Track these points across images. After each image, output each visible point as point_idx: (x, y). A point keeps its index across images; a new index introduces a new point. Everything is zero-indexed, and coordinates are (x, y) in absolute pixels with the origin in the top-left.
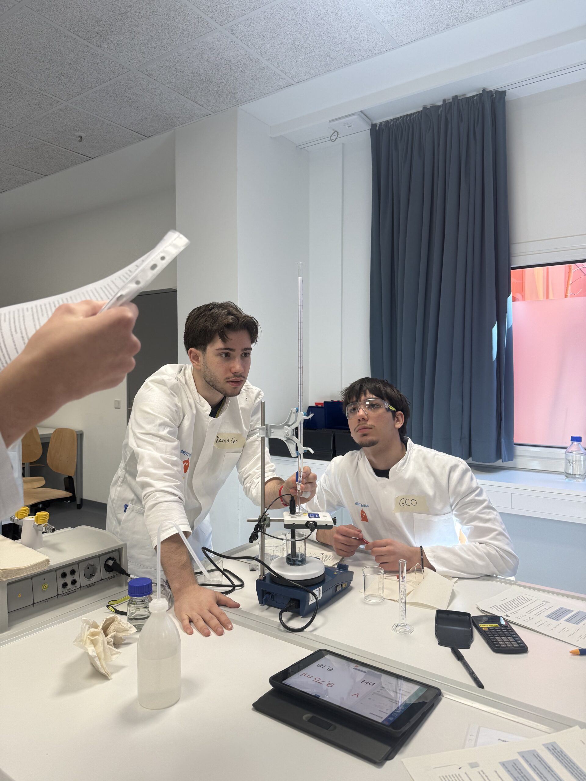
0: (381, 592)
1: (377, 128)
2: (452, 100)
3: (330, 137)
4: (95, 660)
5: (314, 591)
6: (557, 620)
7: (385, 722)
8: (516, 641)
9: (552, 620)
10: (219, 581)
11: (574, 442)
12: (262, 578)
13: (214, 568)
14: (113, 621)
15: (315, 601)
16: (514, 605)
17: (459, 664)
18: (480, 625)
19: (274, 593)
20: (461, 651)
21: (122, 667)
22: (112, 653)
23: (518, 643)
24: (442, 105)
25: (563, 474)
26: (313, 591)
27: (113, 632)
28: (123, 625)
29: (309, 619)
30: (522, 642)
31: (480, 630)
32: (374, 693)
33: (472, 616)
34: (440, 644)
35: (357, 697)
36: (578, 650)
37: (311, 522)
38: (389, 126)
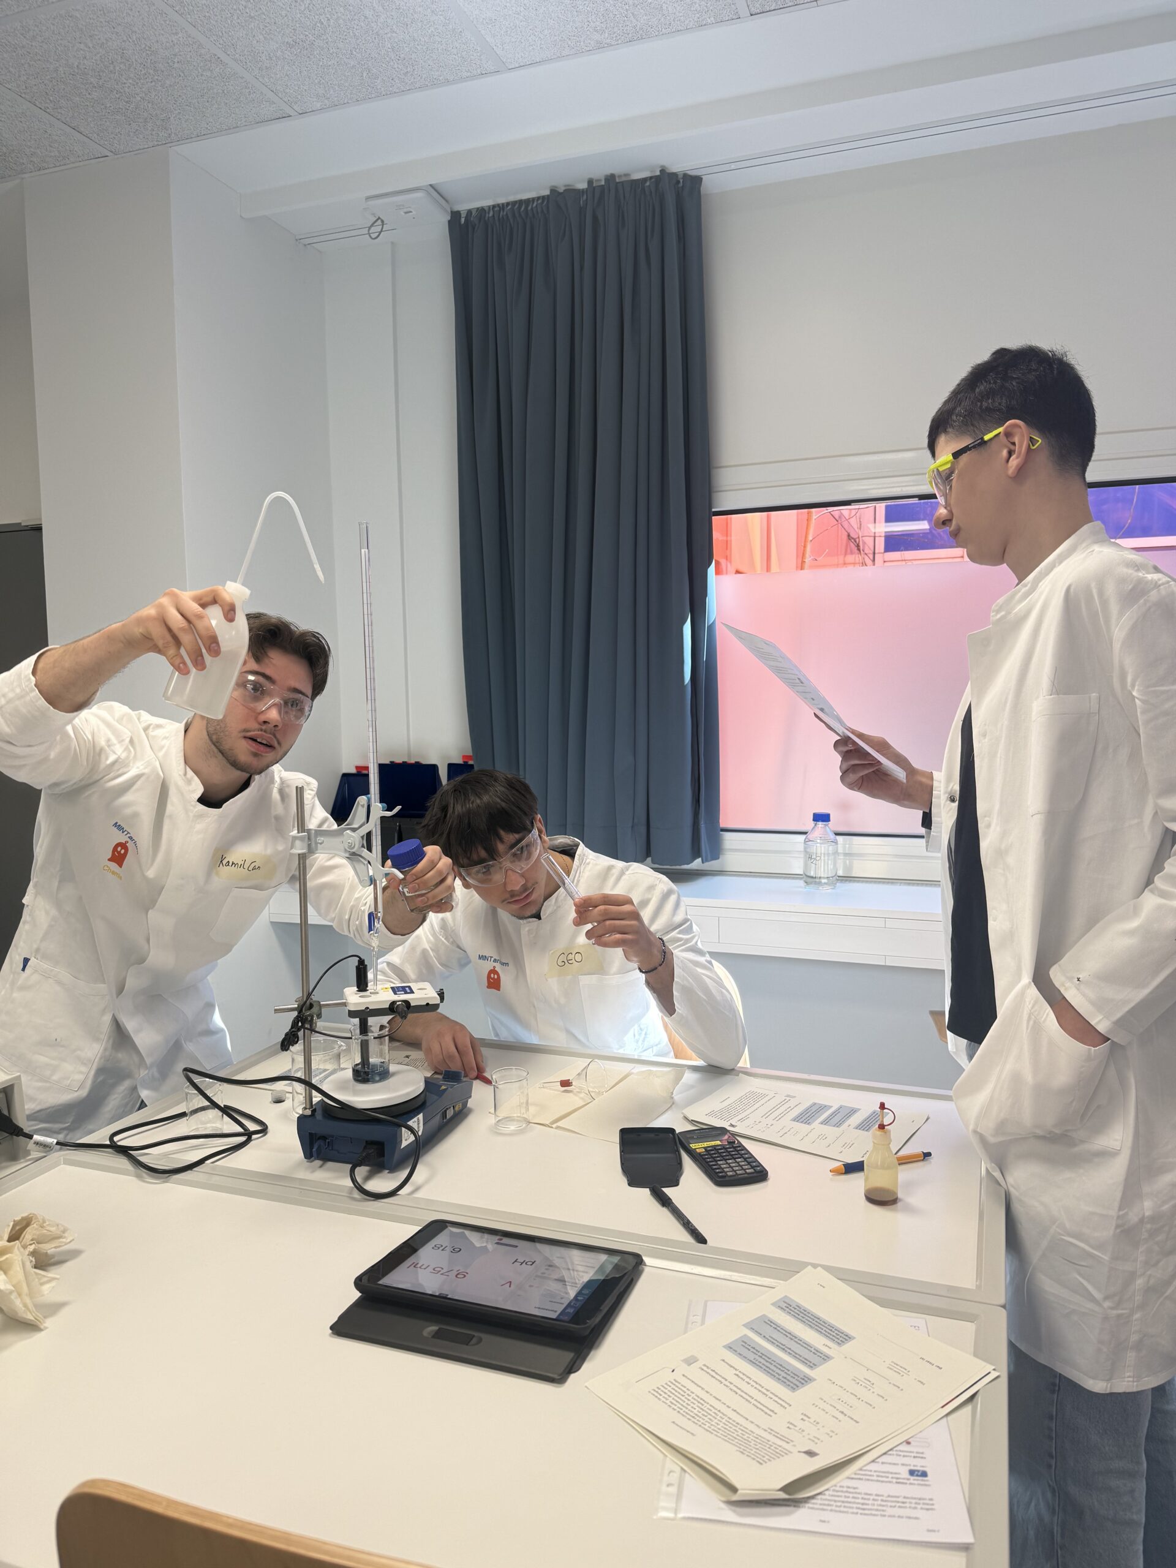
0: (523, 1110)
1: (463, 220)
2: (605, 183)
3: (370, 228)
4: (13, 1297)
5: (410, 1123)
6: (808, 1124)
7: (561, 1317)
8: (749, 1163)
9: (801, 1124)
10: (217, 1128)
11: (818, 823)
12: (308, 1112)
13: (207, 1103)
14: (28, 1225)
15: (412, 1138)
16: (741, 1107)
17: (665, 1211)
18: (691, 1145)
19: (333, 1136)
20: (666, 1190)
21: (61, 1305)
22: (42, 1281)
23: (752, 1167)
24: (587, 189)
25: (801, 879)
26: (408, 1123)
27: (31, 1244)
28: (48, 1228)
29: (404, 1174)
30: (758, 1165)
31: (691, 1154)
32: (537, 1276)
33: (677, 1132)
34: (631, 1184)
35: (510, 1286)
36: (843, 1166)
37: (399, 1001)
38: (486, 219)
